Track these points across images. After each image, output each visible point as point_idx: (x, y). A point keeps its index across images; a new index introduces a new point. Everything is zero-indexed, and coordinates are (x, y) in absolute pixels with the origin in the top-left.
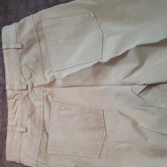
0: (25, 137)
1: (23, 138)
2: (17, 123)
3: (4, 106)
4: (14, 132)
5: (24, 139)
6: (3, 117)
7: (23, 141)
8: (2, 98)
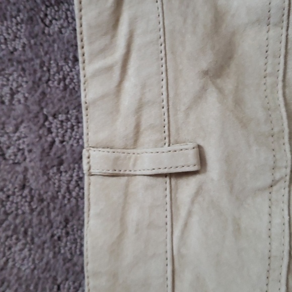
0: (193, 202)
1: (183, 213)
2: (138, 126)
3: (46, 59)
4: (123, 180)
5: (190, 214)
6: (46, 119)
7: (186, 225)
8: (31, 19)
